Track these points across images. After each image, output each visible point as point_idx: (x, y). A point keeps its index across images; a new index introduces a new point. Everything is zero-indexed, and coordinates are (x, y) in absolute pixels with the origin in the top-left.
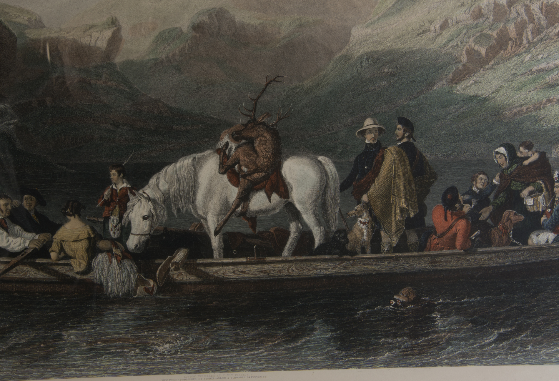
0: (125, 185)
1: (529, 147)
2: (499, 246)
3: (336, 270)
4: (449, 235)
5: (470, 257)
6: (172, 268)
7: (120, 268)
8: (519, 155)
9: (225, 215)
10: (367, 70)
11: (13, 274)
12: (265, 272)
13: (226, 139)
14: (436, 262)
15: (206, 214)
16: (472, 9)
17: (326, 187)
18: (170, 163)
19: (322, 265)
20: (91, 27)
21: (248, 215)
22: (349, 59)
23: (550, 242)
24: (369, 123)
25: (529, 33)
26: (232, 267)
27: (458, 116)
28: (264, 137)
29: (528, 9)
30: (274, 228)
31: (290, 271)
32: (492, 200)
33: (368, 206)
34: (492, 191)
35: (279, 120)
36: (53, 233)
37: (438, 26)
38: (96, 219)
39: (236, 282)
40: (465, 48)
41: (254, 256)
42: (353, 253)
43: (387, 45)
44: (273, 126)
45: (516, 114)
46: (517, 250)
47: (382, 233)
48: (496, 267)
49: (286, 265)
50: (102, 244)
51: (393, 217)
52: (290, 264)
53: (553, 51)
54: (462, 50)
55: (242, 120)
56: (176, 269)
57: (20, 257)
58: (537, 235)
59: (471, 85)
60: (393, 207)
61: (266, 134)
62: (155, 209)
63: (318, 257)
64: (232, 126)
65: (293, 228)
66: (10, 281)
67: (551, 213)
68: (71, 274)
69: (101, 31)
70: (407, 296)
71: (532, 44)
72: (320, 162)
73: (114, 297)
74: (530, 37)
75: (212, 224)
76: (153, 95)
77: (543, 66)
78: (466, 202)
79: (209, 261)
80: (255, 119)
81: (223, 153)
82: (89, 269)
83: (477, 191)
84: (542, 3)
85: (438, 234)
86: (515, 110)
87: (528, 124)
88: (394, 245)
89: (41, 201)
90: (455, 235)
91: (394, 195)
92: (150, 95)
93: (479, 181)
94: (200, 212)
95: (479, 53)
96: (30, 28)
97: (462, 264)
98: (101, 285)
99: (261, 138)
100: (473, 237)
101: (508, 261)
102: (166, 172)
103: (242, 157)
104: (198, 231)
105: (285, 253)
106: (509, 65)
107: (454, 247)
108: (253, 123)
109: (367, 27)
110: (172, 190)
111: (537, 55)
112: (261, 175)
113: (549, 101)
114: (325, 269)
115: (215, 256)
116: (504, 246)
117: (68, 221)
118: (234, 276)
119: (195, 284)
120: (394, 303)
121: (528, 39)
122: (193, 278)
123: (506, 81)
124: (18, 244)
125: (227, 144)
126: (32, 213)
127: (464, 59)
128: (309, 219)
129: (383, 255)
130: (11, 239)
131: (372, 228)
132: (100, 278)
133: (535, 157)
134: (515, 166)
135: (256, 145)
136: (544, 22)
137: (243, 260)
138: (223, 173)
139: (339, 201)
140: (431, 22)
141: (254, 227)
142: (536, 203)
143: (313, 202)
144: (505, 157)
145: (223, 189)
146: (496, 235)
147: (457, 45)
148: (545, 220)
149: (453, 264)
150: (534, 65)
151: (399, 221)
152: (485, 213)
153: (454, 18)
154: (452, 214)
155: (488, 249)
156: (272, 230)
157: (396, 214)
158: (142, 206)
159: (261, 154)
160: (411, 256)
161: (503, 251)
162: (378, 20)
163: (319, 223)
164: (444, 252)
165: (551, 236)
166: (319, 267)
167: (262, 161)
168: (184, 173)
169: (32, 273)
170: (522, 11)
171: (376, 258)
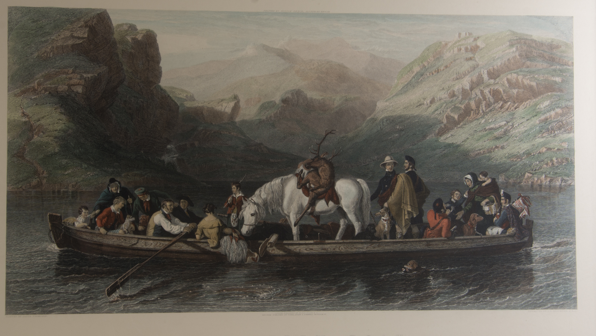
0: (240, 195)
1: (485, 175)
2: (468, 236)
3: (369, 249)
4: (438, 228)
5: (450, 242)
6: (268, 246)
7: (237, 245)
8: (479, 180)
9: (300, 214)
10: (386, 127)
11: (173, 248)
12: (325, 249)
13: (301, 168)
14: (430, 245)
15: (289, 213)
16: (449, 92)
17: (362, 198)
18: (268, 182)
19: (360, 246)
20: (222, 100)
21: (314, 214)
22: (375, 121)
23: (499, 233)
24: (388, 159)
25: (483, 106)
26: (305, 246)
27: (442, 156)
28: (325, 167)
29: (482, 92)
30: (330, 223)
31: (340, 249)
32: (463, 207)
33: (388, 210)
34: (464, 201)
35: (334, 156)
36: (198, 223)
37: (428, 102)
38: (223, 215)
39: (307, 255)
40: (445, 115)
41: (318, 239)
42: (379, 238)
43: (398, 112)
44: (330, 160)
45: (477, 155)
46: (479, 238)
47: (397, 227)
48: (467, 249)
49: (338, 246)
50: (227, 230)
51: (403, 217)
52: (340, 245)
53: (498, 118)
54: (443, 116)
55: (311, 156)
56: (271, 247)
57: (178, 237)
58: (492, 229)
59: (449, 137)
60: (403, 211)
61: (325, 165)
62: (258, 210)
63: (357, 241)
64: (305, 160)
65: (342, 222)
66: (172, 252)
67: (499, 216)
68: (208, 248)
69: (228, 103)
70: (412, 266)
71: (485, 113)
72: (358, 182)
73: (234, 263)
74: (484, 109)
75: (292, 219)
76: (258, 141)
77: (492, 126)
78: (448, 208)
79: (291, 242)
80: (319, 156)
81: (299, 176)
82: (219, 245)
83: (454, 201)
84: (491, 89)
85: (431, 228)
86: (476, 152)
87: (485, 161)
88: (404, 234)
89: (191, 204)
90: (441, 228)
91: (403, 203)
92: (256, 141)
93: (455, 195)
94: (286, 212)
95: (454, 118)
96: (187, 101)
97: (446, 246)
98: (226, 255)
99: (322, 167)
100: (452, 230)
101: (474, 245)
102: (265, 187)
103: (311, 179)
104: (284, 223)
105: (337, 238)
106: (472, 125)
107: (441, 236)
108: (318, 158)
109: (386, 101)
110: (269, 198)
111: (489, 120)
112: (322, 190)
113: (497, 147)
114: (362, 248)
115: (294, 239)
116: (471, 235)
117: (206, 216)
118: (306, 252)
119: (283, 256)
120: (404, 270)
121: (483, 110)
122: (281, 253)
123: (470, 135)
124: (177, 229)
125: (302, 171)
126: (185, 211)
127: (445, 121)
128: (352, 217)
129: (397, 240)
130: (173, 226)
131: (390, 223)
132: (225, 251)
133: (489, 181)
134: (477, 187)
135: (319, 171)
136: (492, 100)
137: (312, 242)
138: (300, 188)
139: (370, 206)
140: (424, 99)
141: (318, 221)
142: (490, 209)
143: (354, 207)
144: (471, 181)
145: (299, 198)
146: (466, 229)
147: (440, 113)
148: (496, 220)
149: (440, 246)
150: (487, 126)
151: (407, 219)
152: (460, 215)
153: (438, 97)
154: (439, 216)
155: (462, 237)
156: (329, 224)
157: (405, 215)
158: (251, 208)
159: (322, 177)
160: (414, 241)
161: (471, 239)
162: (393, 97)
163: (358, 220)
164: (435, 239)
165: (500, 230)
166: (358, 247)
167: (323, 181)
168: (276, 188)
169: (185, 247)
170: (479, 93)
171: (393, 242)
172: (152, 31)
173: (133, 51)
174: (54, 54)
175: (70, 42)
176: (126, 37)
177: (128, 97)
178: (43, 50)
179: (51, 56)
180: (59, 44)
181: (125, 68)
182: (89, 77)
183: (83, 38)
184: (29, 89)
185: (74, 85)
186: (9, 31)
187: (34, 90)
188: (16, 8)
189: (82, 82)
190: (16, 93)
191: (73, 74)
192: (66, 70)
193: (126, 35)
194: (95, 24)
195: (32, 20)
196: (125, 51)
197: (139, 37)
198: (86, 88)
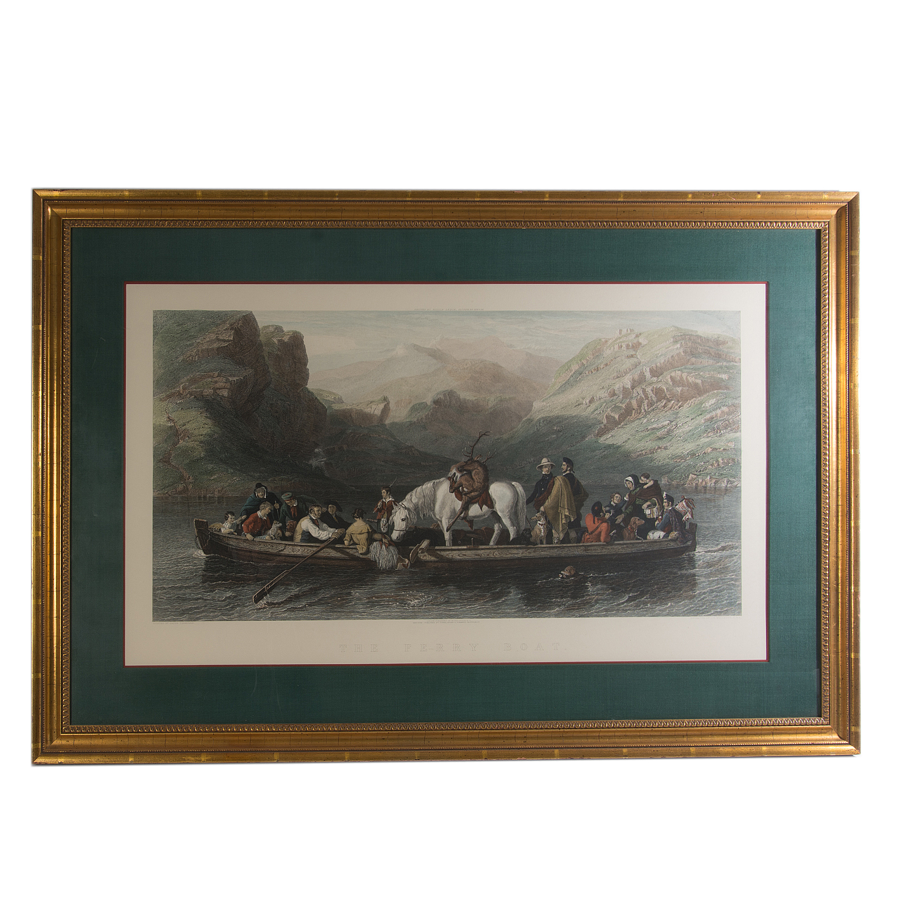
0: (391, 499)
1: (647, 477)
2: (628, 540)
3: (524, 555)
4: (596, 533)
5: (609, 547)
6: (420, 552)
7: (387, 551)
8: (641, 482)
10: (543, 428)
11: (321, 554)
12: (478, 555)
13: (454, 471)
14: (588, 550)
15: (441, 518)
16: (609, 391)
17: (517, 501)
18: (419, 486)
19: (515, 551)
20: (371, 402)
21: (468, 519)
22: (532, 421)
23: (661, 538)
24: (544, 461)
25: (645, 406)
26: (458, 552)
27: (602, 457)
28: (478, 470)
29: (644, 391)
30: (484, 528)
31: (495, 555)
32: (623, 511)
33: (544, 513)
34: (624, 505)
35: (488, 459)
36: (346, 530)
37: (587, 401)
38: (373, 520)
39: (460, 561)
40: (605, 415)
41: (471, 545)
42: (535, 544)
43: (556, 413)
44: (483, 463)
45: (638, 456)
46: (640, 543)
47: (553, 531)
48: (627, 553)
49: (492, 551)
50: (377, 536)
51: (560, 521)
52: (494, 551)
53: (661, 417)
54: (603, 416)
55: (464, 459)
56: (422, 553)
57: (326, 544)
58: (653, 533)
59: (609, 438)
60: (560, 515)
61: (479, 468)
62: (409, 515)
63: (512, 546)
64: (458, 463)
65: (496, 527)
66: (320, 558)
67: (661, 519)
68: (357, 554)
69: (378, 405)
70: (570, 572)
71: (647, 413)
72: (513, 485)
73: (383, 570)
74: (646, 408)
75: (445, 524)
76: (408, 444)
77: (654, 426)
78: (607, 512)
79: (443, 548)
80: (472, 458)
81: (452, 480)
82: (368, 551)
83: (614, 505)
84: (653, 387)
85: (589, 532)
86: (638, 453)
87: (646, 462)
88: (561, 539)
89: (339, 509)
90: (601, 532)
91: (560, 507)
92: (407, 444)
93: (615, 498)
94: (438, 517)
95: (614, 418)
96: (335, 403)
97: (605, 551)
98: (376, 561)
99: (476, 470)
100: (611, 534)
101: (634, 550)
102: (416, 491)
103: (464, 482)
104: (436, 529)
105: (492, 543)
106: (633, 425)
107: (600, 541)
108: (471, 461)
109: (543, 401)
110: (420, 503)
111: (651, 419)
112: (476, 493)
113: (659, 448)
114: (517, 554)
115: (447, 545)
116: (632, 540)
117: (356, 521)
118: (459, 558)
119: (435, 562)
120: (561, 576)
121: (644, 409)
122: (433, 559)
123: (632, 435)
124: (325, 535)
125: (455, 473)
126: (334, 516)
127: (605, 421)
128: (506, 522)
129: (554, 545)
130: (321, 532)
131: (547, 528)
132: (375, 557)
133: (651, 483)
134: (638, 489)
135: (473, 475)
136: (655, 399)
137: (465, 547)
138: (452, 492)
139: (525, 511)
140: (583, 399)
141: (471, 527)
142: (652, 513)
143: (509, 511)
144: (632, 483)
145: (452, 502)
146: (626, 533)
147: (600, 413)
148: (658, 524)
149: (599, 551)
150: (649, 425)
151: (564, 523)
152: (620, 519)
153: (598, 396)
154: (598, 519)
155: (621, 542)
156: (483, 528)
157: (562, 519)
158: (401, 512)
159: (476, 480)
160: (572, 546)
161: (631, 543)
162: (550, 397)
163: (513, 525)
164: (593, 543)
165: (662, 534)
166: (513, 552)
167: (476, 485)
168: (427, 492)
169: (333, 553)
170: (641, 392)
171: (549, 547)
172: (299, 333)
173: (279, 353)
174: (199, 357)
175: (215, 345)
176: (272, 339)
177: (274, 400)
178: (189, 353)
179: (196, 359)
180: (204, 348)
181: (271, 370)
182: (234, 381)
183: (229, 341)
184: (174, 393)
185: (220, 389)
186: (154, 335)
187: (180, 395)
188: (161, 312)
189: (228, 385)
190: (162, 397)
191: (219, 378)
192: (211, 374)
193: (272, 337)
194: (241, 326)
195: (177, 324)
196: (271, 353)
197: (286, 339)
198: (232, 391)
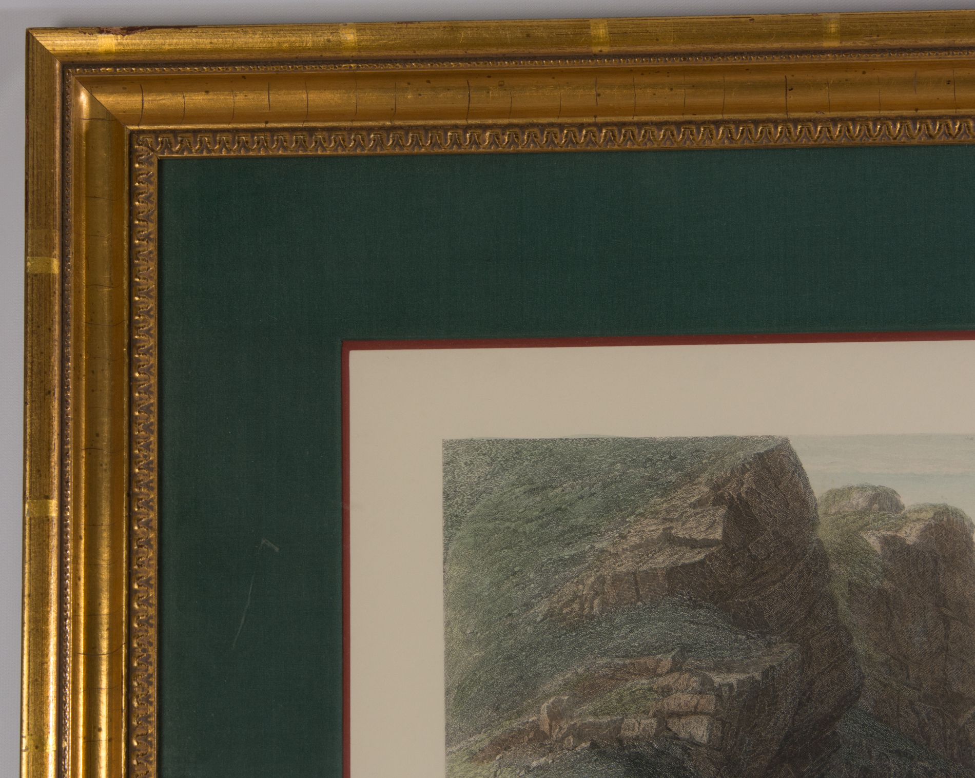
172: (956, 513)
173: (887, 585)
174: (604, 603)
175: (662, 560)
176: (862, 534)
177: (874, 754)
178: (568, 590)
179: (596, 610)
180: (623, 569)
181: (860, 646)
182: (731, 686)
183: (707, 544)
184: (520, 732)
185: (679, 715)
186: (446, 528)
187: (539, 738)
188: (471, 446)
189: (709, 702)
190: (475, 748)
191: (676, 675)
192: (650, 662)
193: (861, 528)
194: (750, 491)
195: (527, 487)
196: (858, 586)
197: (911, 534)
198: (724, 724)
